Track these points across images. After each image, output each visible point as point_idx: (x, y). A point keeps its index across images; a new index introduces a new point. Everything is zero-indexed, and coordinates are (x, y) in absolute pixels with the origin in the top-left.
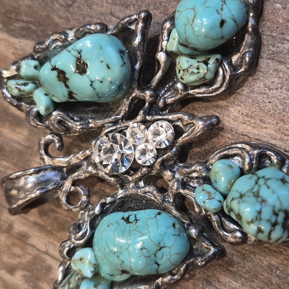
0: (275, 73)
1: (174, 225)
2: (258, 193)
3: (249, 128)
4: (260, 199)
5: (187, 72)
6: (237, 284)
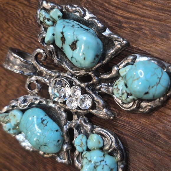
1: (58, 141)
2: (97, 167)
5: (117, 91)
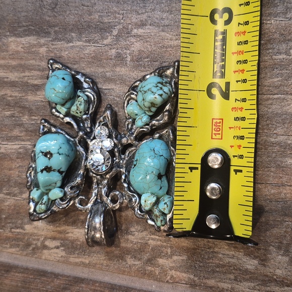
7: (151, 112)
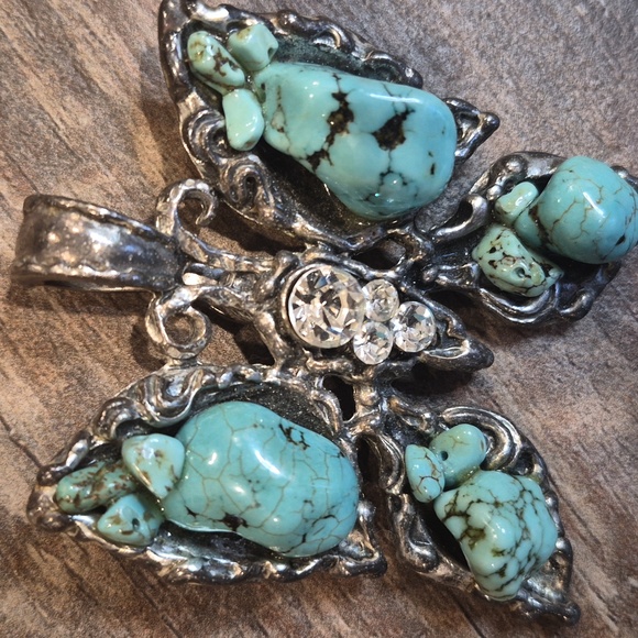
0: (590, 344)
3: (510, 397)
4: (522, 524)
6: (346, 628)
7: (449, 515)
